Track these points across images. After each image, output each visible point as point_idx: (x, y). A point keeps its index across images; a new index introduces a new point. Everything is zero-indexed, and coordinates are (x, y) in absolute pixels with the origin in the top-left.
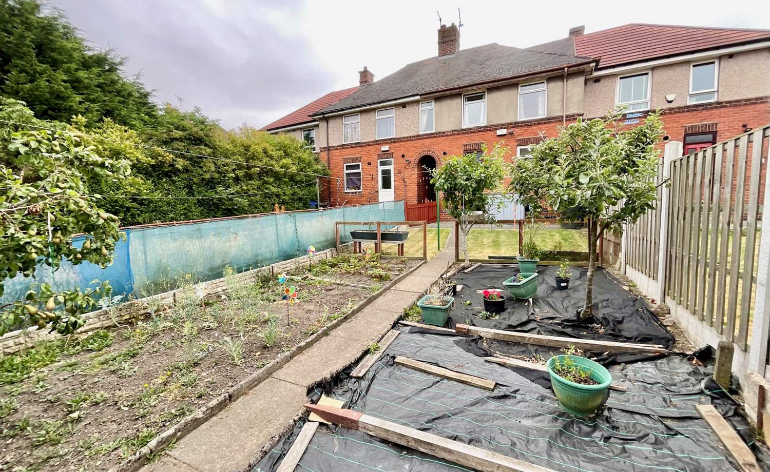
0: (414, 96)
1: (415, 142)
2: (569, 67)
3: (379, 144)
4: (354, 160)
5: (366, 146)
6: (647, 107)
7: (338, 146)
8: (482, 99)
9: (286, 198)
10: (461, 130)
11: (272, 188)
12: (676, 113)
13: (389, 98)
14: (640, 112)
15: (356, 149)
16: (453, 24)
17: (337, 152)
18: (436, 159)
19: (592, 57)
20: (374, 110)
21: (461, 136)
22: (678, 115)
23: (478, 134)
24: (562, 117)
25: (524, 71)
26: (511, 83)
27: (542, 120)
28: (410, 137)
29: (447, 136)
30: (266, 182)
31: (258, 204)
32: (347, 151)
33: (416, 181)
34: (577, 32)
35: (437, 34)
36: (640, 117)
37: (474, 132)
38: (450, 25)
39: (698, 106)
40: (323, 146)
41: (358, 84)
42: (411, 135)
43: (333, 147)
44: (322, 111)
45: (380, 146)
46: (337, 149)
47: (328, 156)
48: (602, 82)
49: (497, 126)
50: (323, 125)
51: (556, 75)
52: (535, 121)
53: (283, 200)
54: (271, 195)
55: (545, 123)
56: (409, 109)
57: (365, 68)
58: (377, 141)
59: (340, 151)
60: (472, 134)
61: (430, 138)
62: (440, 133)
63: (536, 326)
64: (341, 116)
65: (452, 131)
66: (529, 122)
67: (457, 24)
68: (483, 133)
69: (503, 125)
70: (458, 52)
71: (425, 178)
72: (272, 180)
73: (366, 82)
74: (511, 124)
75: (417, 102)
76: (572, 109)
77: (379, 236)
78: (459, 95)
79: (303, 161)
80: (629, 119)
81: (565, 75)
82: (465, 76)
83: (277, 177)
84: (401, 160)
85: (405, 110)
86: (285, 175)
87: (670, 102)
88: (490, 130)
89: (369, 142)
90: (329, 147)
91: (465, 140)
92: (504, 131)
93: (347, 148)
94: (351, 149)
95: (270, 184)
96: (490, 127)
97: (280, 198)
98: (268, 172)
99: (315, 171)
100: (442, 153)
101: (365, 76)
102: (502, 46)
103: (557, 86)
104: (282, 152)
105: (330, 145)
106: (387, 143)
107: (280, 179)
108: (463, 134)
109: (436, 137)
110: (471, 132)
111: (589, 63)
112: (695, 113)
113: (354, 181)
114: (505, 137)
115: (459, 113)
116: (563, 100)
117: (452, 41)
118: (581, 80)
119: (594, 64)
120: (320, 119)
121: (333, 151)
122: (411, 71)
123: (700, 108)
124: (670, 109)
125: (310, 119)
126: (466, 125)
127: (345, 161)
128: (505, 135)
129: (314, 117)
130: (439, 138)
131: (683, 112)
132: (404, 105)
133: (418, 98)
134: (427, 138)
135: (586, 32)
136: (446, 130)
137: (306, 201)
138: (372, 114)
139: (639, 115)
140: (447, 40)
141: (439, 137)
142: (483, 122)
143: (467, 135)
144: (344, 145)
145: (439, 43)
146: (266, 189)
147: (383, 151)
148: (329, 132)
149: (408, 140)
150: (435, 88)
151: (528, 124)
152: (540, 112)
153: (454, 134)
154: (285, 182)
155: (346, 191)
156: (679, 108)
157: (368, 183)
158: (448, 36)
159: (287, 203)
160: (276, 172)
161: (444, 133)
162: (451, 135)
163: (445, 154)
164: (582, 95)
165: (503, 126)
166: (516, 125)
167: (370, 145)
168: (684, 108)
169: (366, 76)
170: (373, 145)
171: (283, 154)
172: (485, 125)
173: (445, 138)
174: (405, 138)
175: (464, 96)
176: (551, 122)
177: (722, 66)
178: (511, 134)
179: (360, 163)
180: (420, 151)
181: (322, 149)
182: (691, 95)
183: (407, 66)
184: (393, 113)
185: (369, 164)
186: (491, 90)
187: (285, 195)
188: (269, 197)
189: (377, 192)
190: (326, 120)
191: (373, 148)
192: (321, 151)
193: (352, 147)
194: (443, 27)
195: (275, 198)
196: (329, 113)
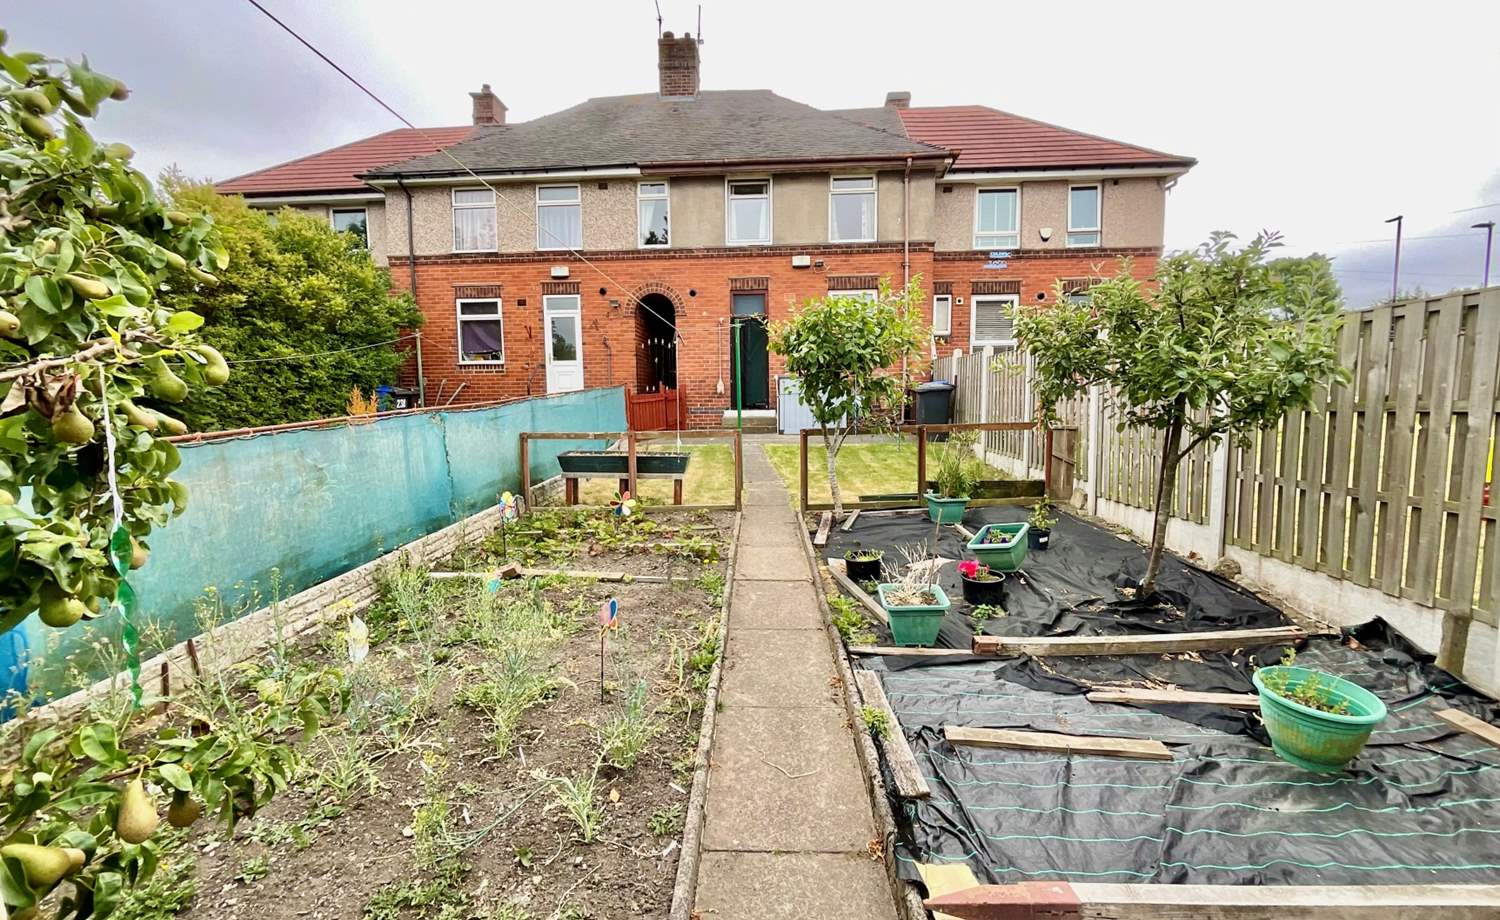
0: (627, 166)
1: (629, 263)
2: (914, 158)
3: (544, 261)
4: (482, 292)
5: (513, 262)
6: (1016, 244)
7: (437, 257)
8: (761, 193)
9: (322, 374)
10: (725, 250)
11: (279, 348)
12: (1052, 258)
13: (569, 164)
14: (1008, 251)
15: (485, 266)
16: (687, 35)
17: (437, 271)
18: (676, 303)
19: (948, 148)
20: (532, 184)
21: (725, 261)
22: (1055, 262)
23: (759, 260)
24: (903, 244)
25: (841, 152)
26: (815, 171)
27: (870, 245)
28: (618, 253)
29: (697, 257)
30: (263, 333)
31: (240, 388)
32: (463, 270)
33: (632, 346)
34: (899, 100)
35: (656, 48)
36: (1007, 259)
37: (751, 256)
38: (683, 36)
39: (1078, 250)
40: (398, 254)
41: (469, 121)
42: (619, 247)
43: (425, 258)
44: (395, 169)
45: (546, 265)
46: (436, 263)
47: (413, 276)
48: (955, 192)
49: (793, 248)
50: (396, 205)
51: (893, 169)
52: (860, 246)
53: (311, 378)
54: (278, 365)
55: (875, 252)
56: (612, 195)
57: (486, 87)
58: (540, 254)
59: (444, 268)
60: (746, 260)
61: (660, 258)
62: (681, 250)
63: (1081, 621)
64: (448, 187)
65: (708, 250)
66: (849, 246)
67: (694, 36)
68: (767, 259)
69: (804, 248)
70: (699, 93)
71: (653, 341)
72: (277, 326)
73: (490, 119)
74: (817, 247)
75: (633, 180)
76: (916, 232)
77: (633, 464)
78: (718, 179)
79: (361, 284)
80: (993, 260)
81: (907, 171)
82: (728, 143)
83: (293, 320)
84: (599, 299)
85: (604, 194)
86: (313, 317)
87: (1045, 240)
88: (780, 255)
89: (521, 255)
90: (416, 258)
91: (735, 270)
92: (805, 260)
93: (464, 263)
94: (474, 267)
95: (274, 337)
96: (779, 248)
97: (300, 375)
98: (263, 305)
99: (392, 312)
100: (688, 291)
101: (486, 102)
102: (783, 99)
103: (892, 187)
104: (301, 257)
105: (418, 253)
106: (565, 260)
107: (299, 327)
108: (728, 256)
109: (674, 257)
110: (744, 256)
111: (943, 157)
112: (1075, 261)
113: (483, 338)
114: (806, 271)
115: (719, 214)
116: (904, 214)
117: (688, 68)
118: (928, 185)
119: (951, 161)
120: (388, 189)
121: (425, 268)
122: (603, 113)
123: (1081, 255)
124: (1046, 251)
125: (361, 184)
126: (733, 240)
127: (459, 291)
128: (807, 267)
129: (371, 182)
130: (680, 262)
131: (1061, 257)
132: (603, 184)
133: (636, 172)
134: (654, 258)
135: (913, 104)
136: (694, 246)
137: (368, 382)
138: (527, 192)
139: (1007, 255)
140: (677, 64)
141: (680, 258)
142: (765, 238)
143: (736, 260)
144: (457, 256)
145: (661, 69)
146: (263, 350)
147: (555, 278)
148: (415, 221)
149: (612, 259)
150: (671, 158)
151: (847, 250)
152: (865, 230)
153: (712, 257)
154: (316, 335)
155: (461, 362)
156: (1056, 251)
157: (518, 345)
158: (678, 55)
159: (321, 388)
160: (290, 308)
161: (691, 251)
162: (705, 257)
163: (693, 293)
164: (932, 210)
165: (803, 250)
166: (827, 250)
167: (523, 262)
168: (1062, 251)
169: (489, 107)
170: (529, 261)
171: (304, 263)
172: (770, 243)
173: (692, 261)
174: (606, 253)
175: (729, 181)
176: (885, 252)
177: (1106, 194)
178: (819, 266)
179: (499, 301)
180: (641, 283)
181: (396, 261)
182: (1070, 234)
183: (590, 100)
184: (576, 197)
185: (522, 303)
186: (781, 177)
187: (316, 367)
188: (271, 372)
189: (543, 366)
190: (408, 191)
191: (531, 269)
192: (393, 265)
193: (474, 262)
194: (668, 35)
195: (289, 374)
196: (414, 176)
